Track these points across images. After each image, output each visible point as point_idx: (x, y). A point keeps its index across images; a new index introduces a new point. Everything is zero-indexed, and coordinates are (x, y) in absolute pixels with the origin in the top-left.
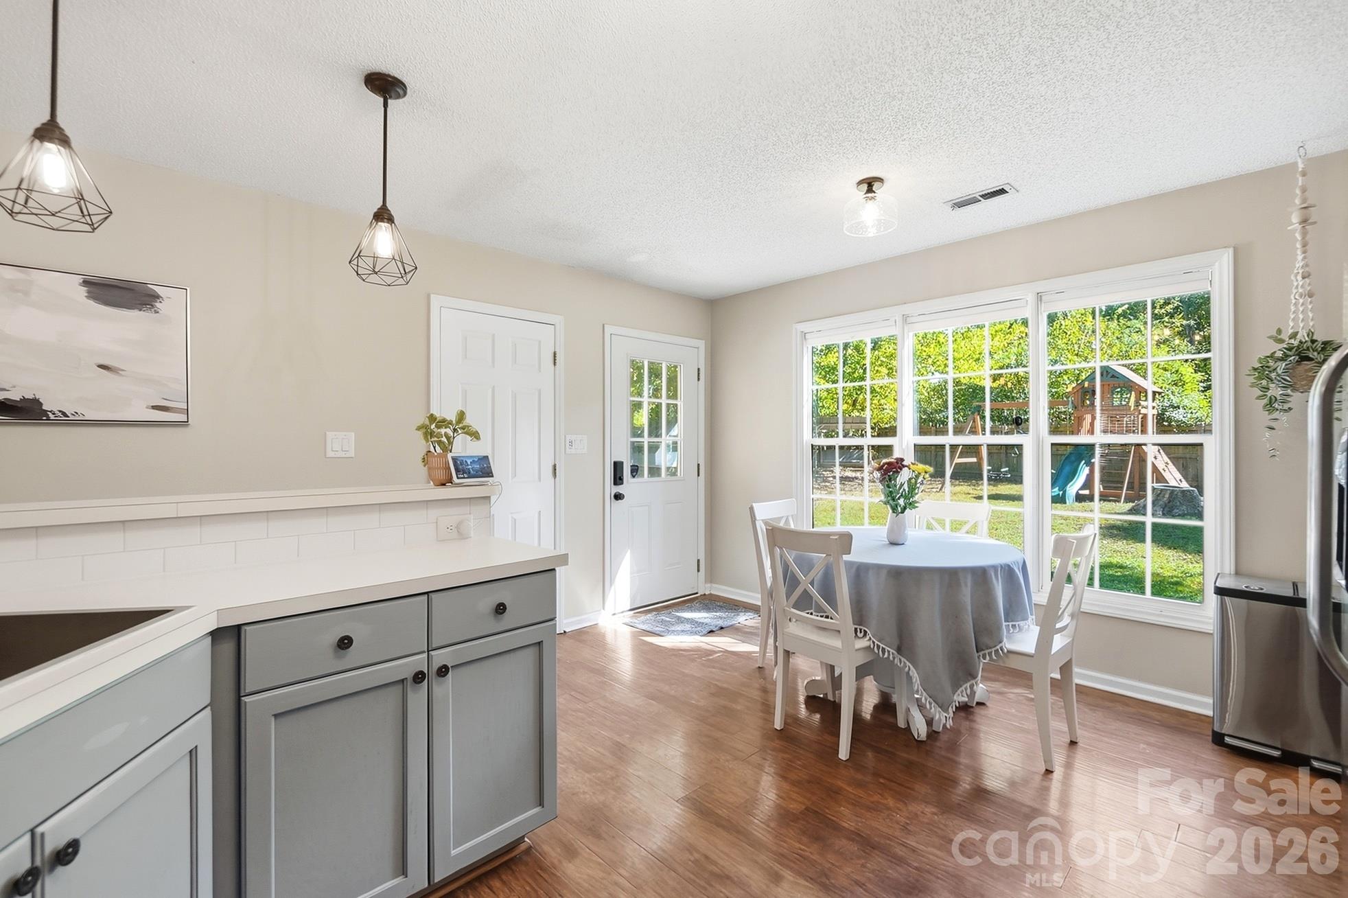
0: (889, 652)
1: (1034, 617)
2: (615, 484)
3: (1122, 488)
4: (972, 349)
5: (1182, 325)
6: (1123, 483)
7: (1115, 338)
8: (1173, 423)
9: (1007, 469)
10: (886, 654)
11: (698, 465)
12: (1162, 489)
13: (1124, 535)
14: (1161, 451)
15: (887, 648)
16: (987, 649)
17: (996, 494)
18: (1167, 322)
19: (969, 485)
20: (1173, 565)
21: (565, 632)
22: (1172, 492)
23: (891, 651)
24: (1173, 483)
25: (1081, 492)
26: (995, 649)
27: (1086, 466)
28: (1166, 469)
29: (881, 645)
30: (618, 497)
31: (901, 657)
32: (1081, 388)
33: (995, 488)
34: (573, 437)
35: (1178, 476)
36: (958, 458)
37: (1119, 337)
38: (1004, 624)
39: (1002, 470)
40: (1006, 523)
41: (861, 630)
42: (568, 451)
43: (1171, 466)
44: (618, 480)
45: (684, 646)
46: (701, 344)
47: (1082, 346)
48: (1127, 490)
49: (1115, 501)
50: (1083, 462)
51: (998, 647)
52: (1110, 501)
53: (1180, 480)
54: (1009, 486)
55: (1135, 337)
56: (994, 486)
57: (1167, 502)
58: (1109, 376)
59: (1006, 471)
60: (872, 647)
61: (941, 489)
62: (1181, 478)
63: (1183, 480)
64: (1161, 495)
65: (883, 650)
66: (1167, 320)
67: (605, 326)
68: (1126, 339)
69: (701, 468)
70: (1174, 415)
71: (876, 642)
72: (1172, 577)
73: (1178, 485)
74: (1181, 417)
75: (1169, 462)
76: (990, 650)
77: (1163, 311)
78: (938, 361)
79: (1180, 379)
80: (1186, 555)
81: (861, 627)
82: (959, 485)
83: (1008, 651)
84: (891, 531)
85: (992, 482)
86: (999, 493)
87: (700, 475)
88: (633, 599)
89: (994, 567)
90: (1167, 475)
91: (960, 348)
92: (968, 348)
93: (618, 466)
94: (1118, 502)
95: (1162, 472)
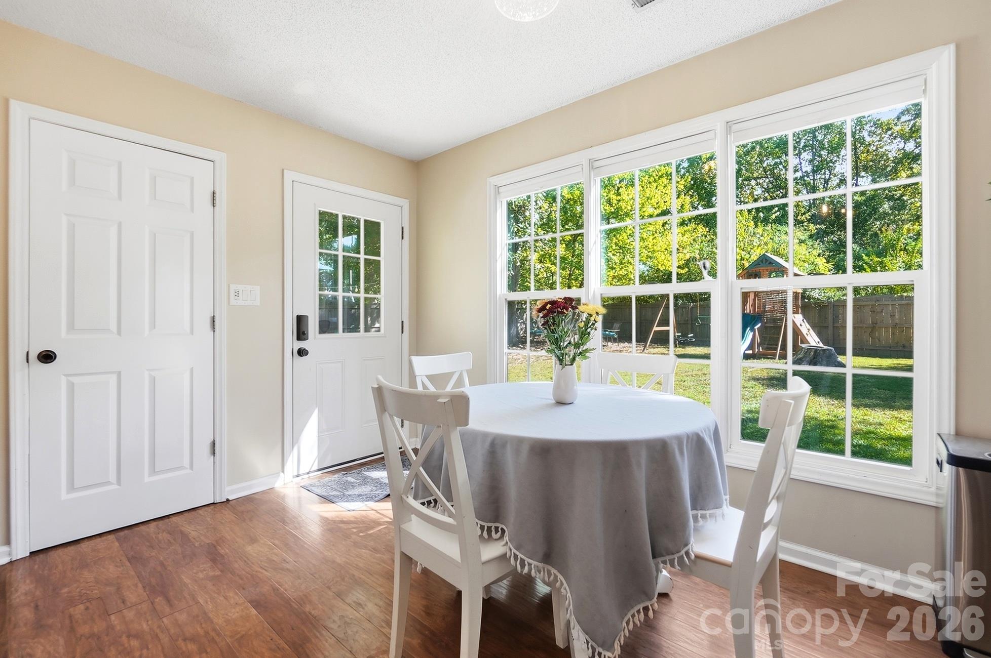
0: (530, 564)
1: (728, 497)
2: (299, 338)
3: (776, 349)
4: (667, 243)
5: (816, 229)
6: (777, 345)
7: (769, 238)
8: (811, 300)
9: (692, 335)
10: (526, 568)
11: (402, 322)
12: (808, 348)
13: (782, 384)
14: (805, 320)
15: (527, 560)
16: (669, 555)
17: (684, 354)
18: (806, 226)
19: (665, 348)
20: (825, 410)
21: (228, 500)
22: (816, 350)
23: (534, 563)
24: (813, 344)
25: (747, 352)
26: (678, 555)
27: (751, 332)
28: (808, 333)
29: (520, 555)
30: (302, 352)
31: (550, 568)
32: (747, 273)
33: (684, 349)
34: (240, 287)
35: (817, 339)
36: (656, 327)
37: (772, 238)
38: (691, 513)
39: (689, 336)
40: (692, 376)
41: (497, 529)
42: (233, 302)
43: (812, 331)
44: (301, 334)
45: (349, 515)
46: (405, 203)
47: (746, 244)
48: (780, 350)
49: (771, 358)
50: (749, 328)
51: (683, 552)
52: (768, 358)
53: (818, 342)
54: (694, 348)
55: (784, 237)
56: (683, 348)
57: (812, 358)
58: (767, 263)
59: (692, 337)
60: (508, 556)
61: (643, 350)
62: (819, 340)
63: (820, 342)
64: (808, 353)
65: (522, 561)
66: (806, 225)
67: (285, 171)
68: (776, 239)
69: (404, 325)
70: (812, 294)
71: (514, 550)
72: (828, 421)
73: (816, 345)
74: (817, 295)
75: (810, 329)
76: (671, 557)
77: (804, 217)
78: (642, 253)
79: (815, 269)
80: (833, 401)
81: (497, 525)
82: (657, 347)
83: (697, 557)
84: (557, 387)
85: (681, 346)
86: (687, 353)
87: (404, 332)
88: (321, 458)
89: (679, 439)
90: (809, 338)
91: (658, 242)
92: (664, 242)
93: (301, 321)
94: (774, 359)
95: (806, 336)
